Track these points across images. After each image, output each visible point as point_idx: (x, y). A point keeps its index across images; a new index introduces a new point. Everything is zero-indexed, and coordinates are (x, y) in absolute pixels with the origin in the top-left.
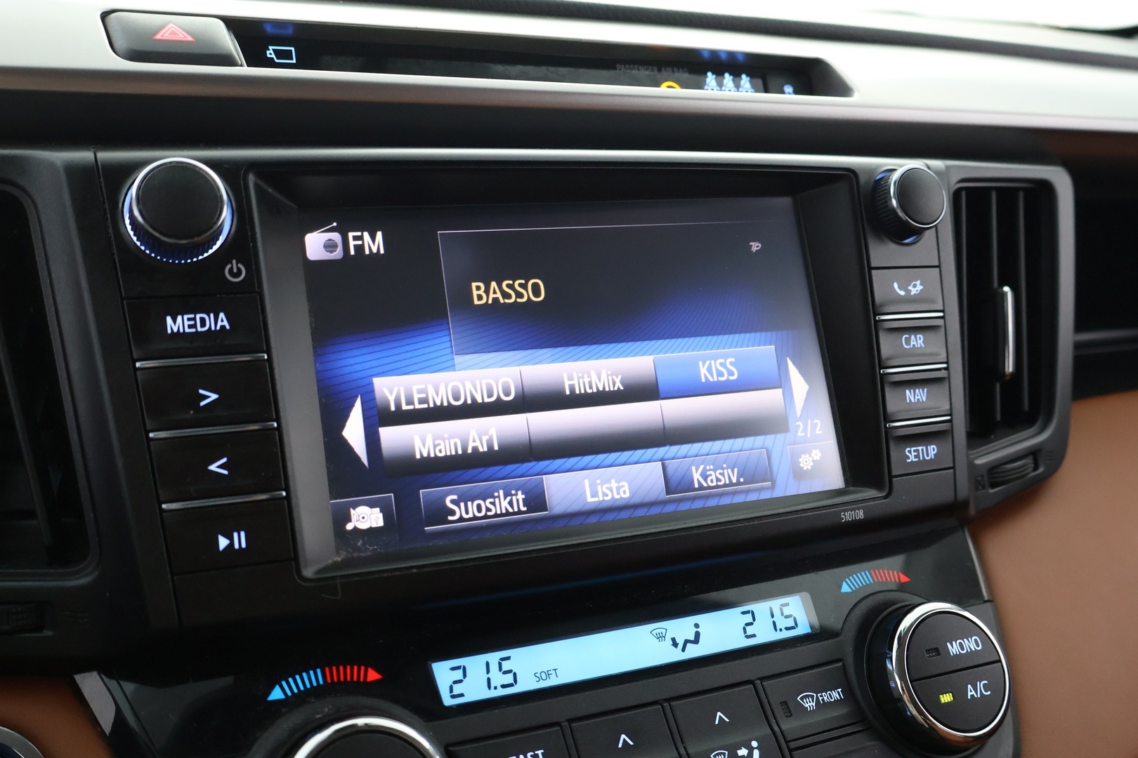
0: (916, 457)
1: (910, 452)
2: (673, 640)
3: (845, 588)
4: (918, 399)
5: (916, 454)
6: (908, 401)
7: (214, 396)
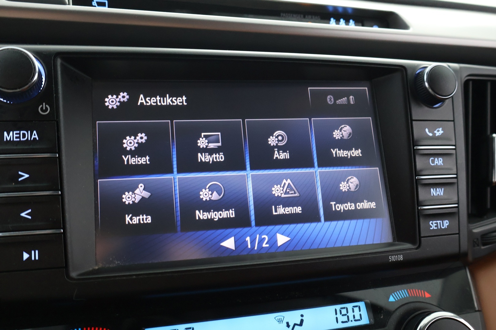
0: (435, 226)
1: (432, 224)
2: (288, 323)
3: (391, 299)
4: (438, 194)
5: (436, 225)
6: (432, 195)
7: (27, 176)
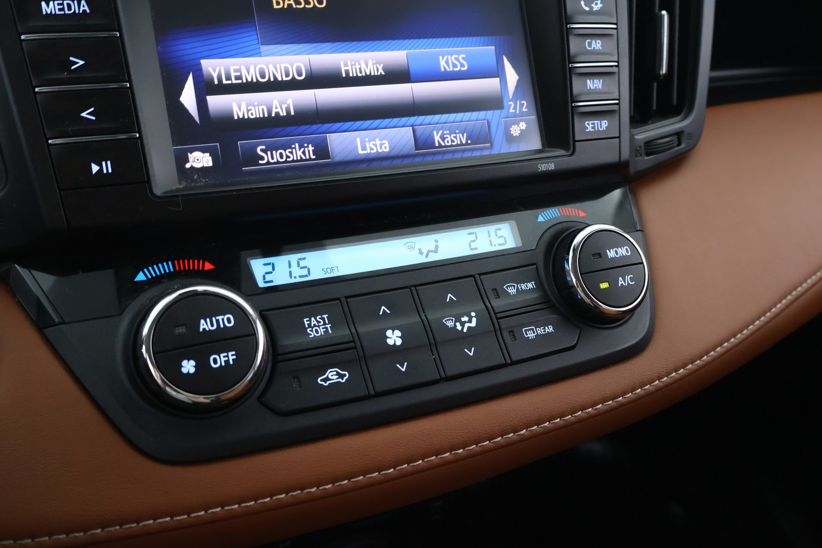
1: (588, 124)
2: (420, 250)
3: (540, 219)
4: (596, 87)
5: (593, 126)
6: (589, 88)
7: (81, 62)
